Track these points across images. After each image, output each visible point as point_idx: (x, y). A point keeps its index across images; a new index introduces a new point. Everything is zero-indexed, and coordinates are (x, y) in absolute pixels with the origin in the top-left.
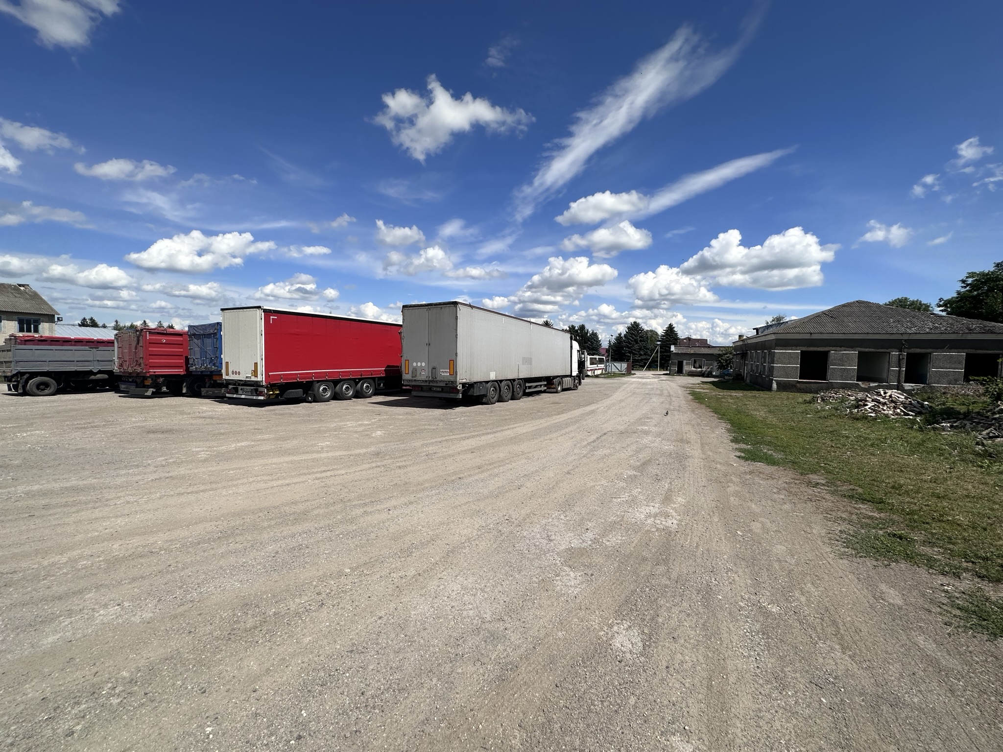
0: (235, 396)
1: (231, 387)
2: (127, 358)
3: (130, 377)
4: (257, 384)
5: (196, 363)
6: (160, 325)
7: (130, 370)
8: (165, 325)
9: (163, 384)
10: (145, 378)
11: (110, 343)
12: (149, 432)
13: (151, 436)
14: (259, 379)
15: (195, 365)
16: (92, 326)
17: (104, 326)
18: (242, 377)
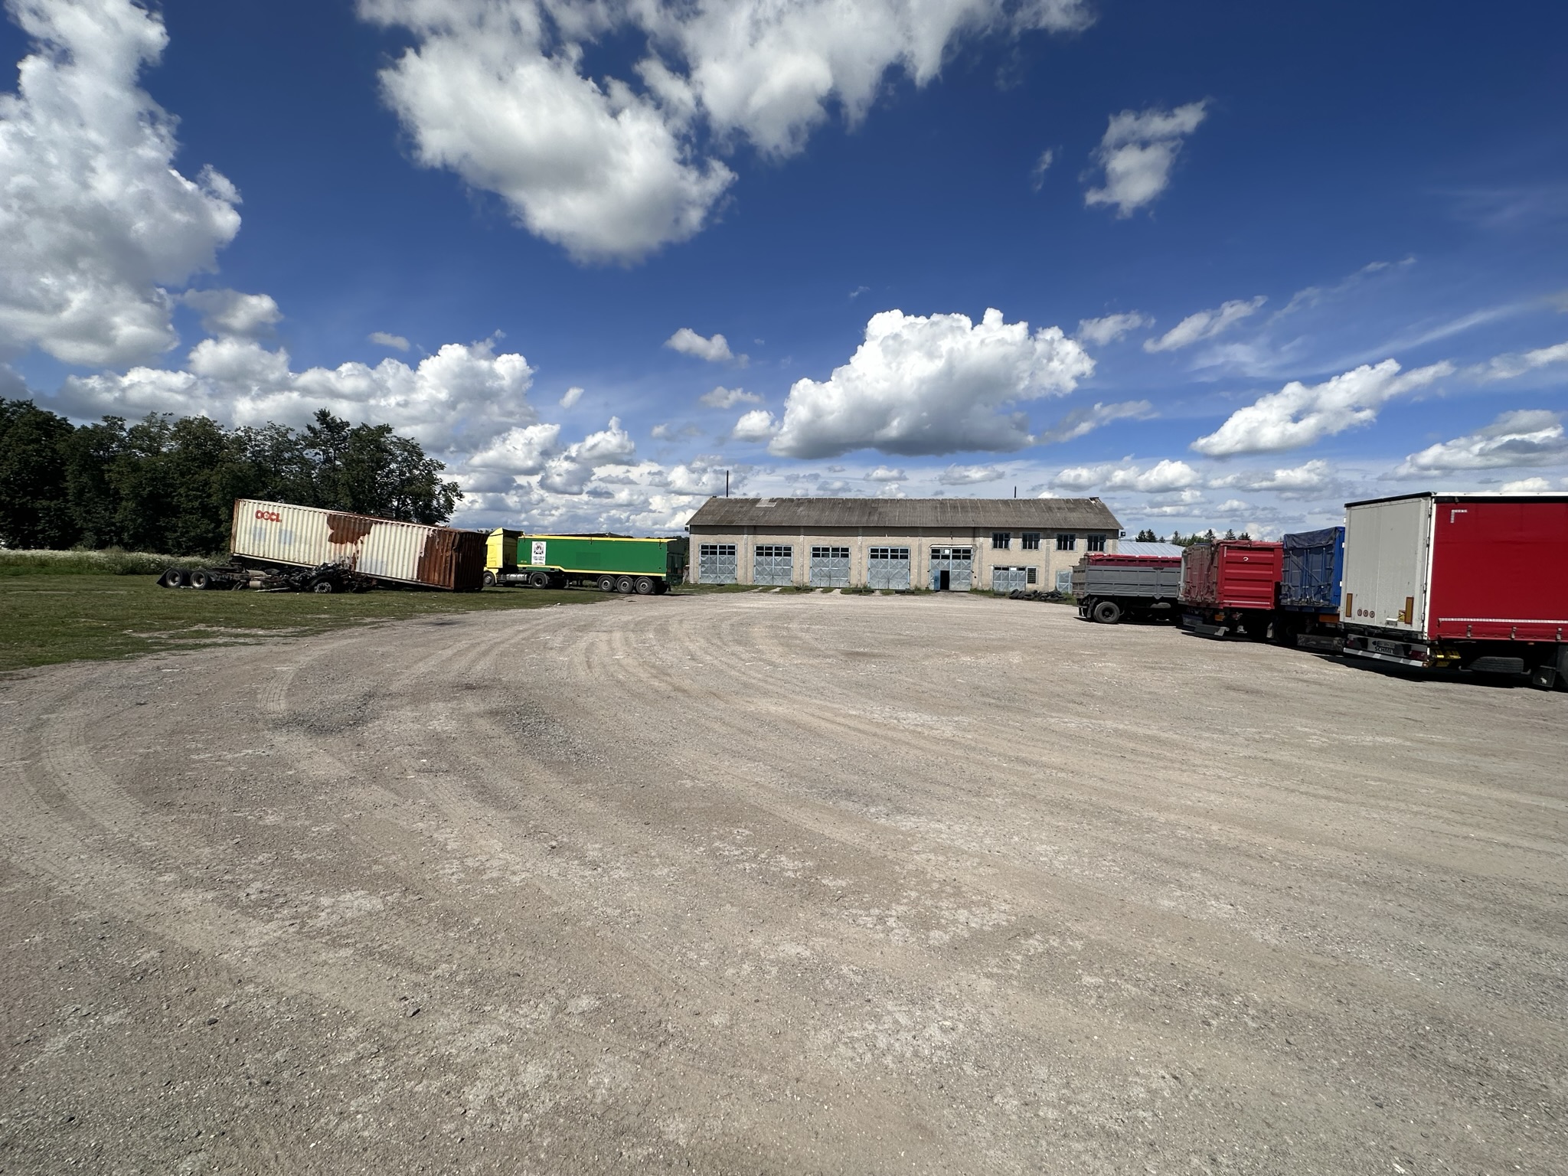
0: (1360, 653)
1: (1352, 637)
2: (1196, 582)
3: (1197, 608)
4: (1410, 637)
5: (1292, 593)
6: (1230, 536)
7: (1199, 599)
8: (1237, 534)
9: (1241, 622)
10: (1217, 611)
11: (1176, 562)
12: (1229, 688)
13: (1232, 693)
14: (1416, 627)
15: (1291, 596)
16: (1150, 541)
17: (1162, 541)
18: (1378, 622)
